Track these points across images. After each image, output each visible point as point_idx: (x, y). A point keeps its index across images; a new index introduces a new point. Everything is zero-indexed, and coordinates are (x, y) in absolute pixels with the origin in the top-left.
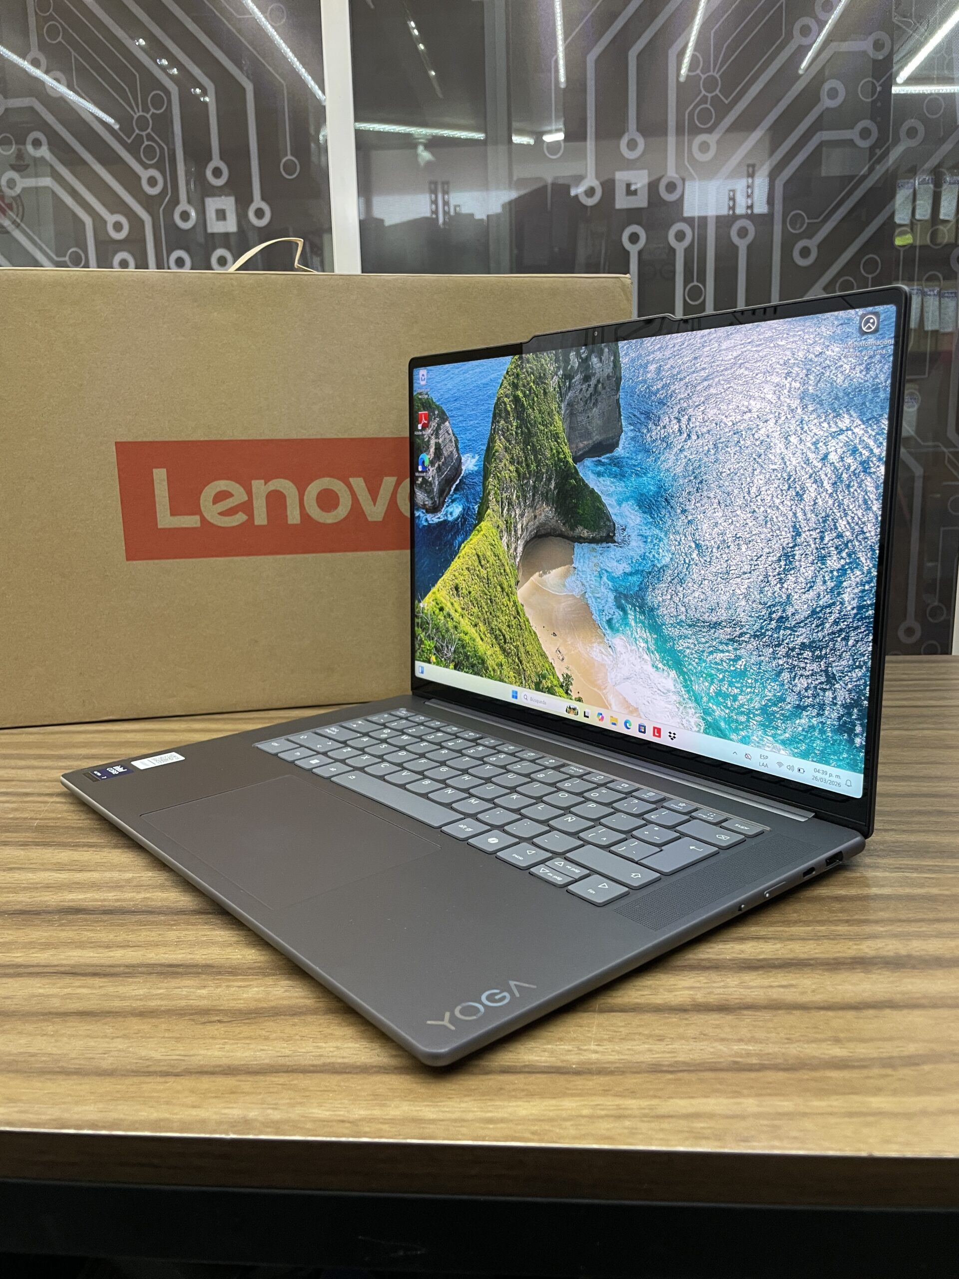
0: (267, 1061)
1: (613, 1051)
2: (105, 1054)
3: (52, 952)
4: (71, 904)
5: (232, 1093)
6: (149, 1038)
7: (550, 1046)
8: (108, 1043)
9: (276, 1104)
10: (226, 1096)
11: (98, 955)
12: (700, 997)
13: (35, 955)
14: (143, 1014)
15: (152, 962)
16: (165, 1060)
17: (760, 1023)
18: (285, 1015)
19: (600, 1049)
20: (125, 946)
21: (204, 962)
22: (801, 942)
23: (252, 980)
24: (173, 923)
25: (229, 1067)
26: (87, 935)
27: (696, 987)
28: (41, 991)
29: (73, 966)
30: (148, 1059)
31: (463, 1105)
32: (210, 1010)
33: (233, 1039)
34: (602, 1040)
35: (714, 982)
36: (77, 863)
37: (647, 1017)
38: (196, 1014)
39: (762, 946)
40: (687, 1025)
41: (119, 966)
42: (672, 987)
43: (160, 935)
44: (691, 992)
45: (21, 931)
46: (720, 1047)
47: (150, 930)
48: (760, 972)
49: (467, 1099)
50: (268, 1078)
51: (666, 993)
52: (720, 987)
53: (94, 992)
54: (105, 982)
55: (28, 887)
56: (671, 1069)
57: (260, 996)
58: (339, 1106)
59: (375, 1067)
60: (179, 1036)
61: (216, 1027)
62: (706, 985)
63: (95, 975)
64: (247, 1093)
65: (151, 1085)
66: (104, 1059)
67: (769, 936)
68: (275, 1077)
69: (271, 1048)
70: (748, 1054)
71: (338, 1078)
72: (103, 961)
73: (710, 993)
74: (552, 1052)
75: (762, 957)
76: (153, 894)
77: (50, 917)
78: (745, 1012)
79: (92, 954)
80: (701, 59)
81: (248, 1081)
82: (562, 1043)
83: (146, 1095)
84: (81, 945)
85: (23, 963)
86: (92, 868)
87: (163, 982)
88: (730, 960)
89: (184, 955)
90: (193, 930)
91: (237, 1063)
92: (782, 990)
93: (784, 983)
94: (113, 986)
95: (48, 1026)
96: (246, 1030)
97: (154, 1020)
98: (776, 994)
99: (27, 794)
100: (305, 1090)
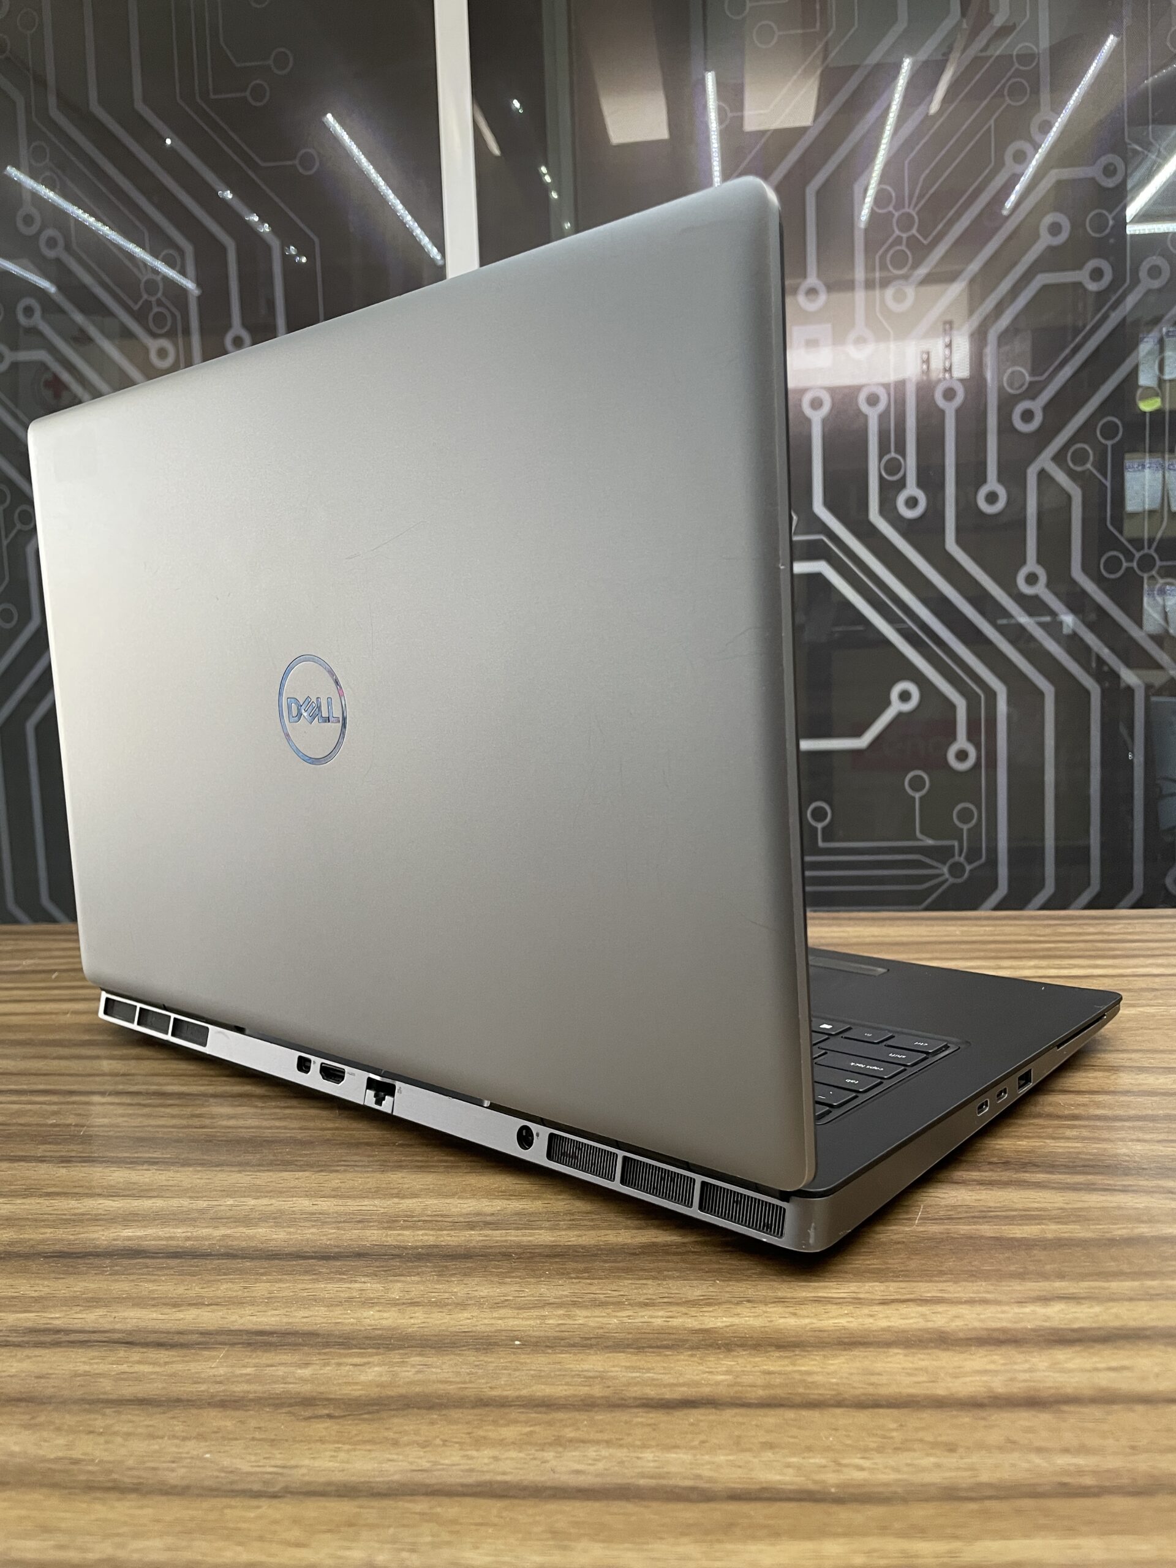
0: (396, 1477)
1: (886, 1468)
2: (173, 1462)
3: (101, 1312)
4: (127, 1243)
5: (350, 1525)
6: (236, 1439)
7: (794, 1460)
8: (177, 1446)
9: (414, 1544)
10: (342, 1529)
11: (163, 1317)
12: (998, 1385)
13: (80, 1316)
14: (226, 1403)
15: (236, 1327)
16: (256, 1473)
17: (1090, 1425)
18: (419, 1408)
19: (866, 1463)
20: (197, 1303)
21: (305, 1328)
22: (1126, 1303)
23: (371, 1355)
24: (262, 1271)
25: (345, 1486)
26: (147, 1287)
27: (990, 1371)
28: (87, 1368)
29: (130, 1333)
30: (231, 1472)
31: (681, 1550)
32: (314, 1399)
33: (350, 1444)
34: (866, 1450)
35: (1015, 1363)
36: (136, 1186)
37: (927, 1416)
38: (296, 1404)
39: (1074, 1310)
40: (985, 1426)
41: (192, 1332)
42: (957, 1371)
43: (245, 1288)
44: (985, 1378)
45: (60, 1281)
46: (1037, 1460)
47: (232, 1281)
48: (1078, 1348)
49: (684, 1540)
50: (400, 1504)
51: (949, 1379)
52: (1025, 1371)
53: (157, 1369)
54: (173, 1356)
55: (70, 1219)
56: (973, 1495)
57: (384, 1379)
58: (503, 1547)
59: (551, 1488)
60: (273, 1437)
61: (326, 1425)
62: (1003, 1368)
63: (160, 1345)
64: (372, 1527)
65: (239, 1513)
66: (173, 1470)
67: (1082, 1296)
68: (410, 1501)
69: (401, 1457)
70: (1080, 1472)
71: (500, 1504)
72: (169, 1326)
73: (1012, 1380)
74: (799, 1468)
75: (1076, 1326)
76: (235, 1230)
77: (97, 1261)
78: (1065, 1408)
79: (154, 1315)
80: (894, 195)
81: (372, 1507)
82: (811, 1454)
83: (231, 1525)
84: (139, 1302)
85: (63, 1326)
86: (155, 1194)
87: (250, 1357)
88: (1033, 1330)
89: (278, 1319)
90: (287, 1281)
91: (353, 1479)
92: (1112, 1374)
93: (1114, 1364)
94: (183, 1361)
95: (96, 1419)
96: (365, 1429)
97: (238, 1413)
98: (1105, 1381)
99: (71, 1093)
100: (454, 1522)
